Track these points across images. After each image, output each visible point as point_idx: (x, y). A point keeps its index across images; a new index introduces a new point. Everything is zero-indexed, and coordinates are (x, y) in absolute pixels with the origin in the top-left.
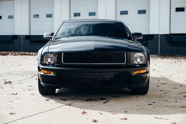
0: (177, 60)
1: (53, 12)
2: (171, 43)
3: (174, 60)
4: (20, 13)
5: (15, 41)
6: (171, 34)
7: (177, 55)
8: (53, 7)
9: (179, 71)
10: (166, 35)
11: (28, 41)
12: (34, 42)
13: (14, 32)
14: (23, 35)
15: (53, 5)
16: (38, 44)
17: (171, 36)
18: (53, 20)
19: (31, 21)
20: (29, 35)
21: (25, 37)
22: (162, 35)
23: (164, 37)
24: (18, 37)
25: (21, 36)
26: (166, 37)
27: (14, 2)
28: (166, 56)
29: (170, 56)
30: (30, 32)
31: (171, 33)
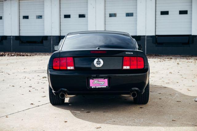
0: (162, 59)
1: (44, 13)
2: (157, 44)
3: (159, 59)
4: (10, 14)
5: (4, 41)
6: (156, 36)
7: (162, 54)
8: (44, 9)
9: (163, 68)
10: (152, 37)
11: (18, 41)
12: (25, 43)
13: (3, 33)
14: (13, 36)
15: (44, 7)
16: (29, 44)
17: (157, 37)
18: (44, 21)
19: (20, 22)
20: (19, 35)
21: (15, 38)
22: (148, 36)
23: (150, 38)
24: (8, 38)
25: (11, 36)
26: (152, 38)
27: (3, 3)
28: (152, 56)
29: (156, 56)
30: (20, 33)
31: (156, 34)
